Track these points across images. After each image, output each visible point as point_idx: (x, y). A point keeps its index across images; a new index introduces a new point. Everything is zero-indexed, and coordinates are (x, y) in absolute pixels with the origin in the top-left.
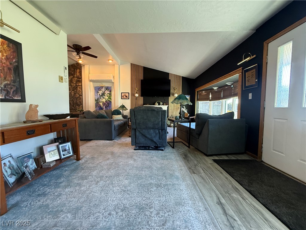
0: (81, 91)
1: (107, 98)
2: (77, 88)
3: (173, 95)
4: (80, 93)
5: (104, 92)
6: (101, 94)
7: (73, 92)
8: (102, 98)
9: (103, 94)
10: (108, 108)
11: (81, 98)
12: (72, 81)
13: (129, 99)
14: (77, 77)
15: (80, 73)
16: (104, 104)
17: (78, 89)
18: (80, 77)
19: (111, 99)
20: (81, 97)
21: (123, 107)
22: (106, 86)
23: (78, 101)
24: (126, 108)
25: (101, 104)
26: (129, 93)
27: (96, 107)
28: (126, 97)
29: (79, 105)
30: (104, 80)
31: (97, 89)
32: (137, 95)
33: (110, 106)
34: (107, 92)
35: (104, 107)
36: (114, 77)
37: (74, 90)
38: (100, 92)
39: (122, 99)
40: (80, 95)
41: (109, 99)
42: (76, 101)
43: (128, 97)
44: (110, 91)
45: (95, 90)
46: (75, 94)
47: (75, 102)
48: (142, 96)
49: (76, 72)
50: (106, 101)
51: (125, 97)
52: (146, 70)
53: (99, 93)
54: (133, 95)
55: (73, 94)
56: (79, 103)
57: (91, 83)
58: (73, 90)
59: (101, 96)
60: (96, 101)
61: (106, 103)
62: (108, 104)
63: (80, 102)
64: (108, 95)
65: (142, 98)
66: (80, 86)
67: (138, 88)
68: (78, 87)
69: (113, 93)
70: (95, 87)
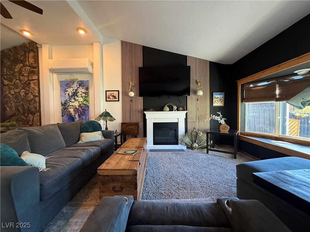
0: (37, 89)
1: (82, 100)
2: (29, 83)
3: (195, 92)
4: (34, 92)
5: (76, 90)
6: (71, 94)
7: (23, 90)
8: (73, 100)
9: (75, 94)
10: (84, 117)
11: (38, 101)
12: (22, 73)
13: (119, 101)
14: (29, 66)
16: (76, 110)
17: (32, 85)
18: (34, 65)
19: (87, 101)
20: (37, 99)
21: (106, 115)
22: (79, 80)
23: (31, 107)
24: (111, 116)
25: (72, 110)
26: (118, 91)
27: (63, 116)
28: (115, 97)
29: (33, 113)
30: (73, 69)
31: (65, 85)
32: (132, 94)
33: (86, 113)
34: (81, 90)
35: (77, 116)
36: (92, 64)
37: (25, 87)
38: (70, 91)
39: (106, 101)
40: (35, 96)
41: (85, 102)
42: (29, 107)
43: (117, 97)
44: (87, 89)
45: (61, 86)
46: (26, 94)
47: (26, 107)
48: (140, 95)
49: (29, 58)
50: (80, 106)
51: (111, 97)
52: (148, 51)
53: (68, 93)
54: (125, 94)
55: (23, 94)
56: (33, 110)
57: (55, 76)
58: (23, 88)
59: (72, 96)
60: (62, 105)
61: (80, 109)
62: (84, 110)
63: (35, 108)
64: (83, 95)
65: (141, 99)
66: (34, 80)
67: (134, 82)
68: (31, 82)
69: (91, 91)
70: (61, 83)
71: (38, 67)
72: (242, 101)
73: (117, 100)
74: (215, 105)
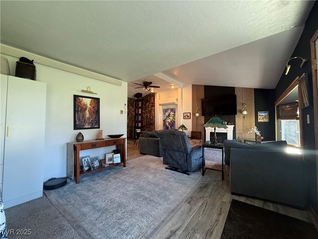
0: (154, 113)
1: (172, 118)
2: (151, 111)
3: (241, 112)
4: (153, 115)
5: (170, 113)
6: (167, 116)
8: (168, 119)
9: (169, 115)
10: (173, 127)
11: (154, 119)
12: (149, 106)
13: (190, 118)
14: (151, 103)
15: (154, 99)
16: (169, 124)
17: (152, 112)
18: (153, 103)
19: (175, 119)
21: (183, 127)
22: (171, 108)
23: (152, 122)
24: (185, 127)
25: (167, 124)
26: (190, 113)
27: (164, 126)
28: (188, 116)
29: (152, 125)
30: (169, 103)
31: (165, 111)
32: (197, 115)
33: (174, 125)
34: (172, 113)
35: (170, 126)
36: (177, 100)
38: (167, 114)
39: (184, 119)
40: (153, 117)
41: (173, 120)
43: (189, 116)
44: (175, 113)
45: (163, 112)
46: (150, 116)
47: (150, 122)
48: (203, 115)
49: (151, 99)
50: (171, 121)
51: (186, 117)
52: (208, 89)
53: (166, 115)
54: (194, 114)
56: (152, 123)
57: (161, 106)
58: (149, 114)
60: (164, 121)
61: (171, 123)
62: (173, 124)
63: (153, 122)
64: (173, 116)
65: (203, 118)
66: (153, 109)
67: (199, 107)
69: (176, 114)
70: (163, 110)
71: (154, 103)
72: (278, 119)
73: (189, 118)
74: (259, 121)
